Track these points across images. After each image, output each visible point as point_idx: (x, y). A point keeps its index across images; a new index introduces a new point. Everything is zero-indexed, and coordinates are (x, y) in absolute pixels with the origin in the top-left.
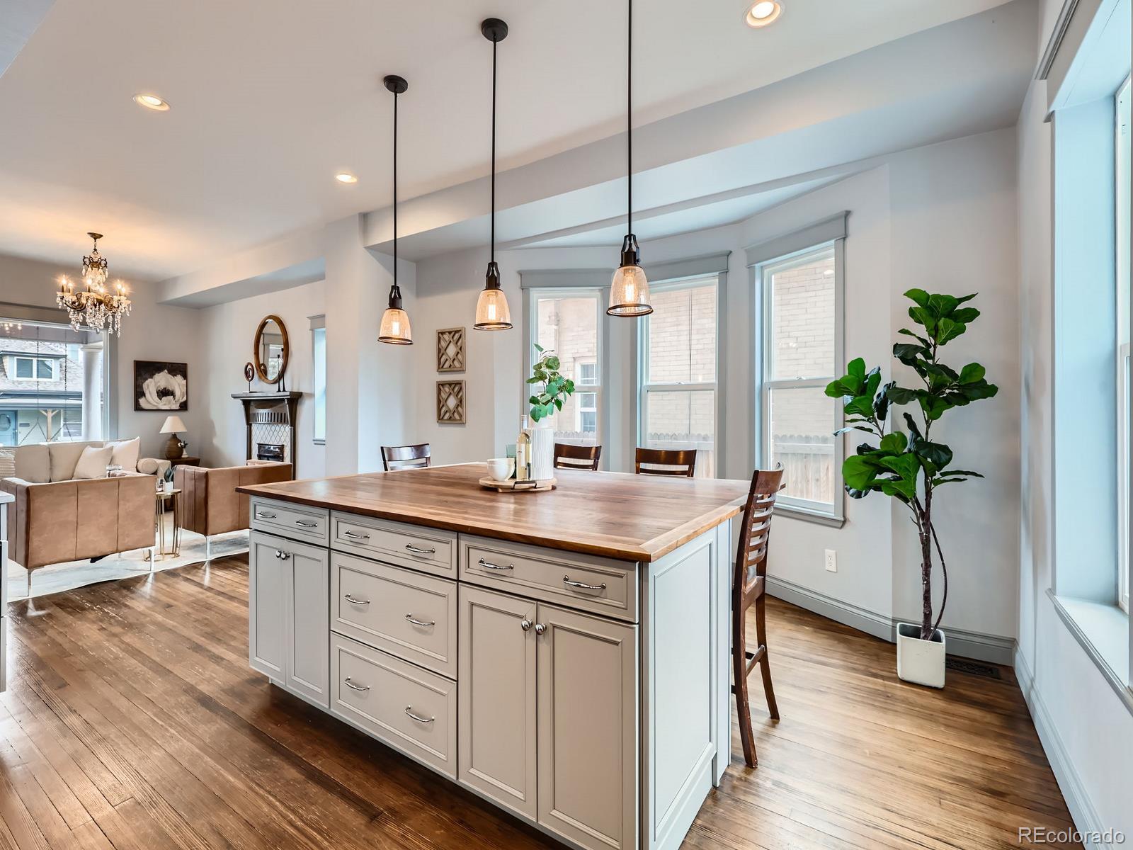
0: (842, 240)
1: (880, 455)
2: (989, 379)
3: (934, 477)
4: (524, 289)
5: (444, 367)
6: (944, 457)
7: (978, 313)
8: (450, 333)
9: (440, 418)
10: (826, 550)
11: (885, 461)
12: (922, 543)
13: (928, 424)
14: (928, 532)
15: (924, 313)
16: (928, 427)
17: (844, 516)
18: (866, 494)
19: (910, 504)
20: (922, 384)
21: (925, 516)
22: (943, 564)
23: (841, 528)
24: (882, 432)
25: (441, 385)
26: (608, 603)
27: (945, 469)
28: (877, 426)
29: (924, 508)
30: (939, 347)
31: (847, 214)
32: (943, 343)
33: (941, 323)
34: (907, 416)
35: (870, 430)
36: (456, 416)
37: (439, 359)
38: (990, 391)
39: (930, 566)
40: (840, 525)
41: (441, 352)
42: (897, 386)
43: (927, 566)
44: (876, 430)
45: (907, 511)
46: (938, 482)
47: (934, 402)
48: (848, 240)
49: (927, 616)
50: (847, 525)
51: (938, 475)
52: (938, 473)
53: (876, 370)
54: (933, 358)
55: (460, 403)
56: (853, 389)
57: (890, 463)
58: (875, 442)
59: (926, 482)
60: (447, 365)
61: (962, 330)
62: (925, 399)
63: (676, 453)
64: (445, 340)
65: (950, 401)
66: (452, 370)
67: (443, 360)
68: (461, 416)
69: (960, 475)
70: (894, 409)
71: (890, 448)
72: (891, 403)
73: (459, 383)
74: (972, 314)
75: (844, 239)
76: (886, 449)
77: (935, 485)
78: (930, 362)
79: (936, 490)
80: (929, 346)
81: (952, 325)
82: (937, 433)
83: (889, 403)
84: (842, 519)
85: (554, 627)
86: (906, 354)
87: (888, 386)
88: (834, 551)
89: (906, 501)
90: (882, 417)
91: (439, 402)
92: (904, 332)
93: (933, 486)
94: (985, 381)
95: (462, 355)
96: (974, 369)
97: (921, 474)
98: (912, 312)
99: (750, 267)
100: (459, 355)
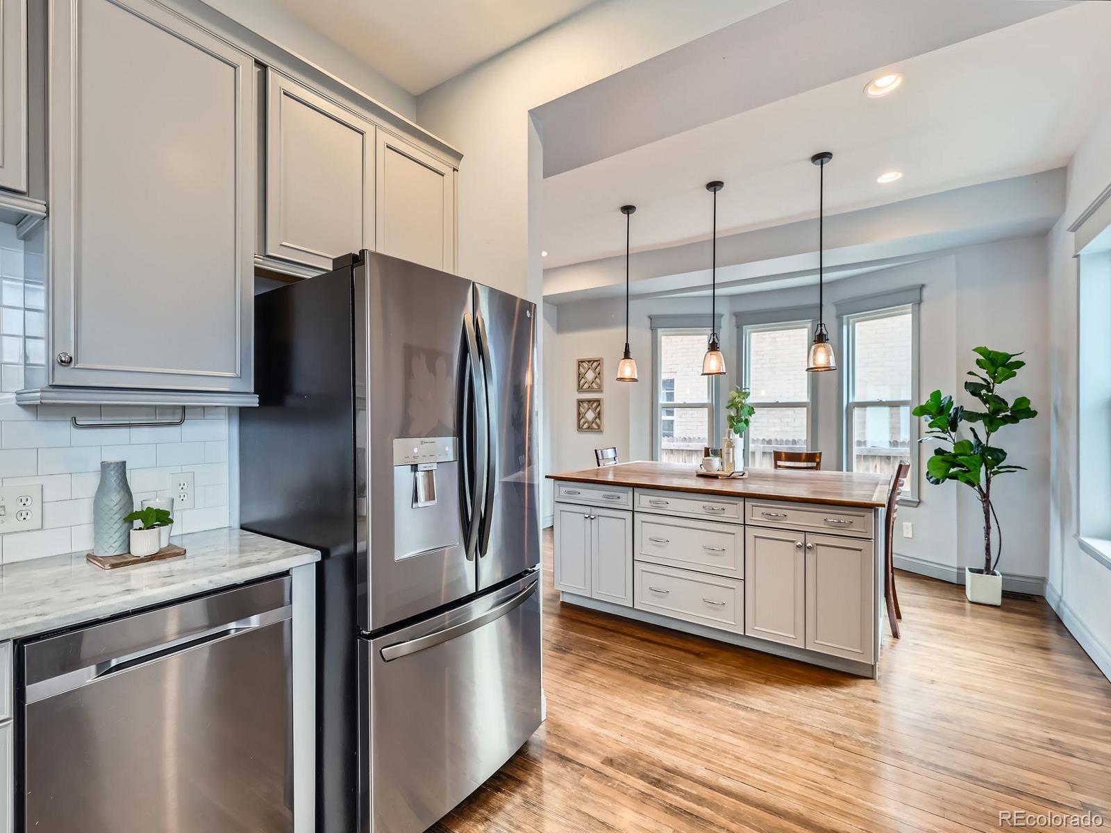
0: (917, 305)
1: (955, 456)
2: (1032, 407)
3: (992, 470)
4: (653, 329)
5: (584, 387)
6: (1001, 456)
7: (1024, 364)
8: (589, 362)
9: (580, 428)
10: (904, 523)
11: (960, 459)
12: (985, 513)
13: (988, 434)
14: (988, 506)
15: (988, 363)
16: (988, 437)
17: (919, 498)
18: (943, 482)
19: (976, 487)
20: (983, 409)
21: (985, 497)
22: (998, 527)
23: (916, 507)
24: (954, 440)
25: (580, 402)
26: (856, 530)
27: (1000, 465)
28: (950, 436)
29: (984, 490)
30: (996, 385)
31: (922, 287)
32: (1000, 382)
33: (1000, 369)
34: (972, 429)
35: (946, 439)
36: (594, 426)
37: (579, 382)
38: (1033, 414)
39: (990, 528)
40: (916, 505)
41: (580, 376)
42: (964, 409)
43: (988, 528)
44: (949, 439)
45: (973, 493)
46: (995, 473)
47: (992, 421)
48: (922, 305)
49: (988, 561)
50: (921, 505)
51: (996, 469)
52: (995, 467)
53: (948, 399)
54: (992, 391)
55: (599, 415)
56: (934, 411)
57: (963, 460)
58: (949, 447)
59: (986, 473)
60: (586, 386)
61: (1014, 374)
62: (987, 419)
63: (800, 455)
64: (584, 368)
65: (1006, 420)
66: (590, 390)
67: (582, 382)
68: (599, 427)
69: (1011, 469)
70: (964, 425)
71: (962, 451)
72: (961, 420)
73: (598, 401)
74: (1020, 364)
75: (919, 304)
76: (958, 452)
77: (994, 475)
78: (990, 394)
79: (994, 479)
80: (989, 383)
81: (1007, 372)
82: (995, 441)
83: (959, 420)
84: (918, 500)
85: (817, 545)
86: (974, 389)
87: (957, 409)
88: (911, 524)
89: (973, 485)
90: (954, 430)
91: (579, 414)
92: (970, 373)
93: (992, 475)
94: (1029, 409)
95: (600, 379)
96: (1022, 401)
97: (983, 468)
98: (978, 362)
99: (839, 318)
100: (597, 379)
